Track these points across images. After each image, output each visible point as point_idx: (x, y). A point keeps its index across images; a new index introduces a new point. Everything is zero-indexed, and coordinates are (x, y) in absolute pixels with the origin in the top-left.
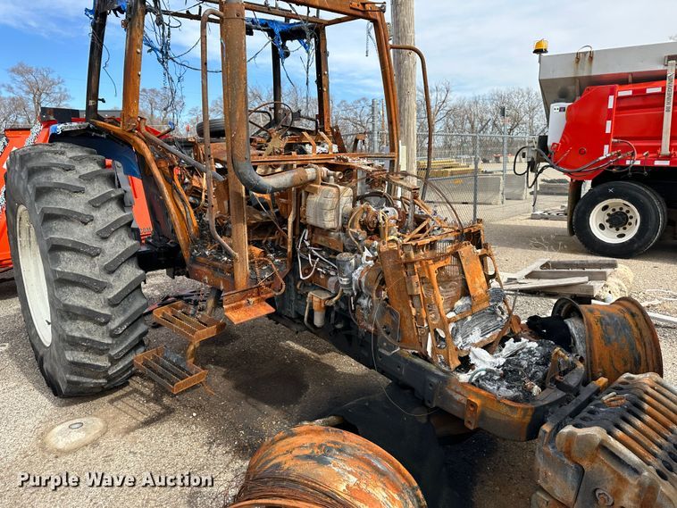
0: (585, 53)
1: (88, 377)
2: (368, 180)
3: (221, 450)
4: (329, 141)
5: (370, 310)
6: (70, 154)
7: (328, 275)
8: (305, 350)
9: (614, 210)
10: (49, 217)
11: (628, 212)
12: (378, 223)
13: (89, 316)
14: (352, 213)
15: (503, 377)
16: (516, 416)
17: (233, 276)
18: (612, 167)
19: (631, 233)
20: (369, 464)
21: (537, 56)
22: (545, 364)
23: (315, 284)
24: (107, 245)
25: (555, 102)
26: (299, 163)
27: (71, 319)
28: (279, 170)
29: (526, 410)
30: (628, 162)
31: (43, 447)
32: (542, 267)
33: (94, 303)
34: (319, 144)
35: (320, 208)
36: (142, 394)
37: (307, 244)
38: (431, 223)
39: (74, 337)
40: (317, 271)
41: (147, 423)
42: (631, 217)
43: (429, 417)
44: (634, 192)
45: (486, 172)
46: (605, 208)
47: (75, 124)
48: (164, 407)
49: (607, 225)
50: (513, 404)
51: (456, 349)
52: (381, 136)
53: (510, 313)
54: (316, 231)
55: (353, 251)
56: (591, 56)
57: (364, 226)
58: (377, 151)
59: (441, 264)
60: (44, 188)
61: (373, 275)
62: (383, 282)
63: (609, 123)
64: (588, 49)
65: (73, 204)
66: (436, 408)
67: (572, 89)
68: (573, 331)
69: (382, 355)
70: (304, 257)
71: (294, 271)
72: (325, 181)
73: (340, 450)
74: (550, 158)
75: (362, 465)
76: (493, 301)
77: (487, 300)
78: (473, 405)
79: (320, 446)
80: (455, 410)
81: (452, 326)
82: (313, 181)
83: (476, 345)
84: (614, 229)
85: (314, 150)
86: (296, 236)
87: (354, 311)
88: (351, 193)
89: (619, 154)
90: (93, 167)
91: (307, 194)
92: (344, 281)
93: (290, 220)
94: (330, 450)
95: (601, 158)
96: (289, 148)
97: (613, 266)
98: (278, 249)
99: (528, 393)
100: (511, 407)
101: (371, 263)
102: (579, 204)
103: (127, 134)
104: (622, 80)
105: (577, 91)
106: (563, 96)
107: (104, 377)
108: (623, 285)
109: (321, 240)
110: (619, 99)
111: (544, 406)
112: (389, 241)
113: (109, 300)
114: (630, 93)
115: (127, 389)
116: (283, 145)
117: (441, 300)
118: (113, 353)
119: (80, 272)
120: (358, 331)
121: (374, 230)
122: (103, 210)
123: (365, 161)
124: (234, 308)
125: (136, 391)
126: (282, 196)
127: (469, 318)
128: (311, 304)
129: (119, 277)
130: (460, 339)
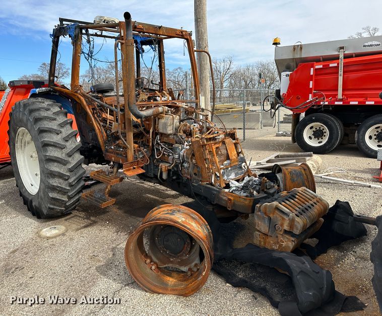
0: (298, 46)
1: (58, 206)
2: (185, 112)
3: (123, 234)
4: (167, 95)
5: (188, 168)
6: (47, 103)
7: (169, 155)
8: (156, 198)
9: (316, 129)
10: (42, 131)
11: (323, 129)
12: (191, 131)
13: (61, 176)
14: (179, 127)
15: (242, 189)
16: (247, 202)
17: (126, 157)
18: (313, 106)
19: (325, 140)
20: (189, 215)
21: (275, 46)
22: (260, 185)
23: (162, 160)
24: (68, 144)
25: (284, 71)
26: (155, 105)
27: (52, 177)
28: (144, 109)
29: (250, 200)
30: (322, 103)
31: (40, 236)
32: (275, 157)
33: (62, 170)
34: (163, 96)
35: (165, 125)
36: (80, 217)
37: (159, 142)
38: (214, 130)
39: (54, 185)
40: (164, 154)
41: (86, 227)
42: (325, 132)
43: (213, 209)
44: (325, 119)
45: (252, 111)
46: (311, 128)
47: (44, 89)
48: (92, 221)
49: (313, 137)
50: (246, 198)
51: (224, 180)
52: (191, 91)
53: (248, 167)
54: (163, 135)
55: (181, 144)
56: (301, 47)
57: (184, 132)
58: (189, 99)
59: (217, 146)
60: (39, 118)
61: (189, 152)
62: (193, 155)
63: (311, 82)
64: (299, 44)
65: (52, 126)
66: (216, 204)
67: (293, 64)
68: (279, 178)
69: (193, 186)
70: (158, 147)
71: (153, 155)
72: (167, 113)
73: (178, 211)
74: (282, 102)
75: (187, 216)
76: (240, 162)
77: (237, 161)
78: (230, 200)
79: (171, 210)
80: (223, 204)
81: (222, 171)
82: (161, 113)
83: (232, 180)
84: (317, 139)
85: (161, 99)
86: (154, 138)
87: (181, 171)
88: (179, 118)
89: (317, 99)
90: (57, 109)
91: (159, 119)
92: (177, 156)
93: (151, 131)
94: (175, 211)
95: (308, 101)
96: (149, 98)
97: (311, 156)
98: (145, 145)
99: (252, 194)
100: (245, 199)
101: (188, 147)
102: (298, 126)
103: (74, 93)
104: (317, 60)
105: (295, 65)
106: (288, 68)
107: (64, 207)
108: (314, 165)
109: (165, 139)
110: (316, 70)
111: (258, 199)
112: (196, 137)
113: (69, 169)
114: (321, 66)
115: (72, 215)
116: (146, 97)
117: (217, 160)
118: (70, 194)
119: (57, 156)
120: (183, 180)
121: (189, 134)
122: (65, 128)
123: (184, 104)
124: (127, 170)
125: (76, 216)
126: (147, 120)
127: (230, 169)
128: (161, 169)
129: (73, 158)
130: (226, 177)
